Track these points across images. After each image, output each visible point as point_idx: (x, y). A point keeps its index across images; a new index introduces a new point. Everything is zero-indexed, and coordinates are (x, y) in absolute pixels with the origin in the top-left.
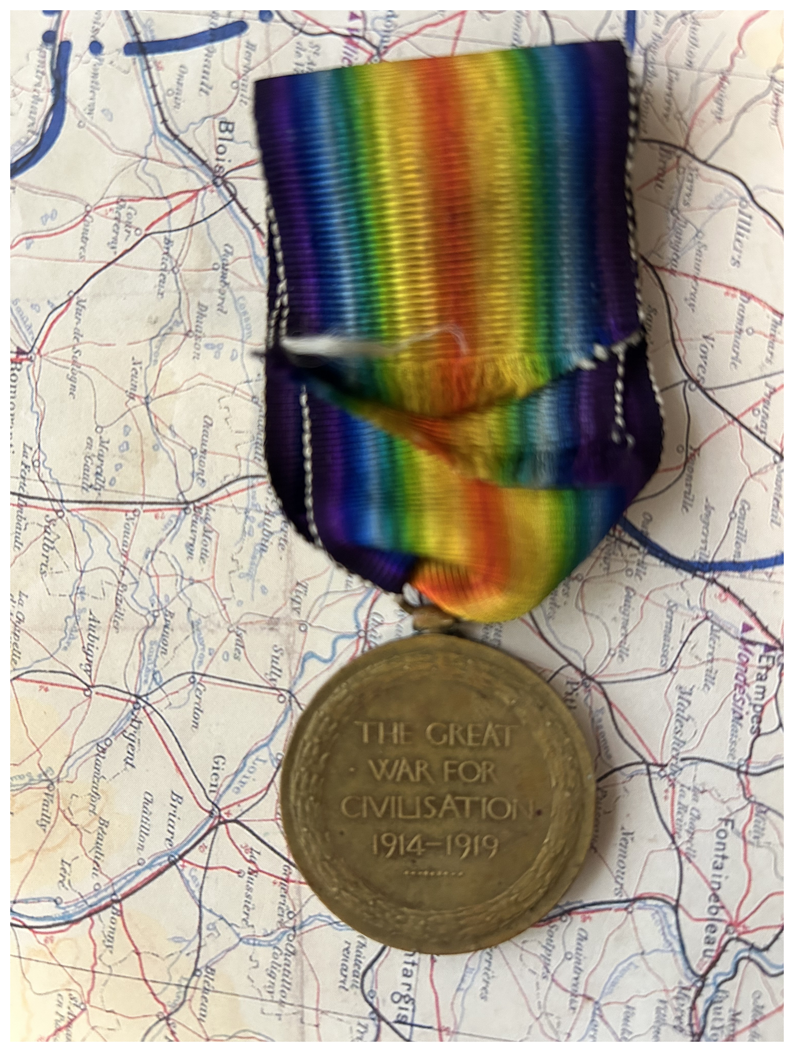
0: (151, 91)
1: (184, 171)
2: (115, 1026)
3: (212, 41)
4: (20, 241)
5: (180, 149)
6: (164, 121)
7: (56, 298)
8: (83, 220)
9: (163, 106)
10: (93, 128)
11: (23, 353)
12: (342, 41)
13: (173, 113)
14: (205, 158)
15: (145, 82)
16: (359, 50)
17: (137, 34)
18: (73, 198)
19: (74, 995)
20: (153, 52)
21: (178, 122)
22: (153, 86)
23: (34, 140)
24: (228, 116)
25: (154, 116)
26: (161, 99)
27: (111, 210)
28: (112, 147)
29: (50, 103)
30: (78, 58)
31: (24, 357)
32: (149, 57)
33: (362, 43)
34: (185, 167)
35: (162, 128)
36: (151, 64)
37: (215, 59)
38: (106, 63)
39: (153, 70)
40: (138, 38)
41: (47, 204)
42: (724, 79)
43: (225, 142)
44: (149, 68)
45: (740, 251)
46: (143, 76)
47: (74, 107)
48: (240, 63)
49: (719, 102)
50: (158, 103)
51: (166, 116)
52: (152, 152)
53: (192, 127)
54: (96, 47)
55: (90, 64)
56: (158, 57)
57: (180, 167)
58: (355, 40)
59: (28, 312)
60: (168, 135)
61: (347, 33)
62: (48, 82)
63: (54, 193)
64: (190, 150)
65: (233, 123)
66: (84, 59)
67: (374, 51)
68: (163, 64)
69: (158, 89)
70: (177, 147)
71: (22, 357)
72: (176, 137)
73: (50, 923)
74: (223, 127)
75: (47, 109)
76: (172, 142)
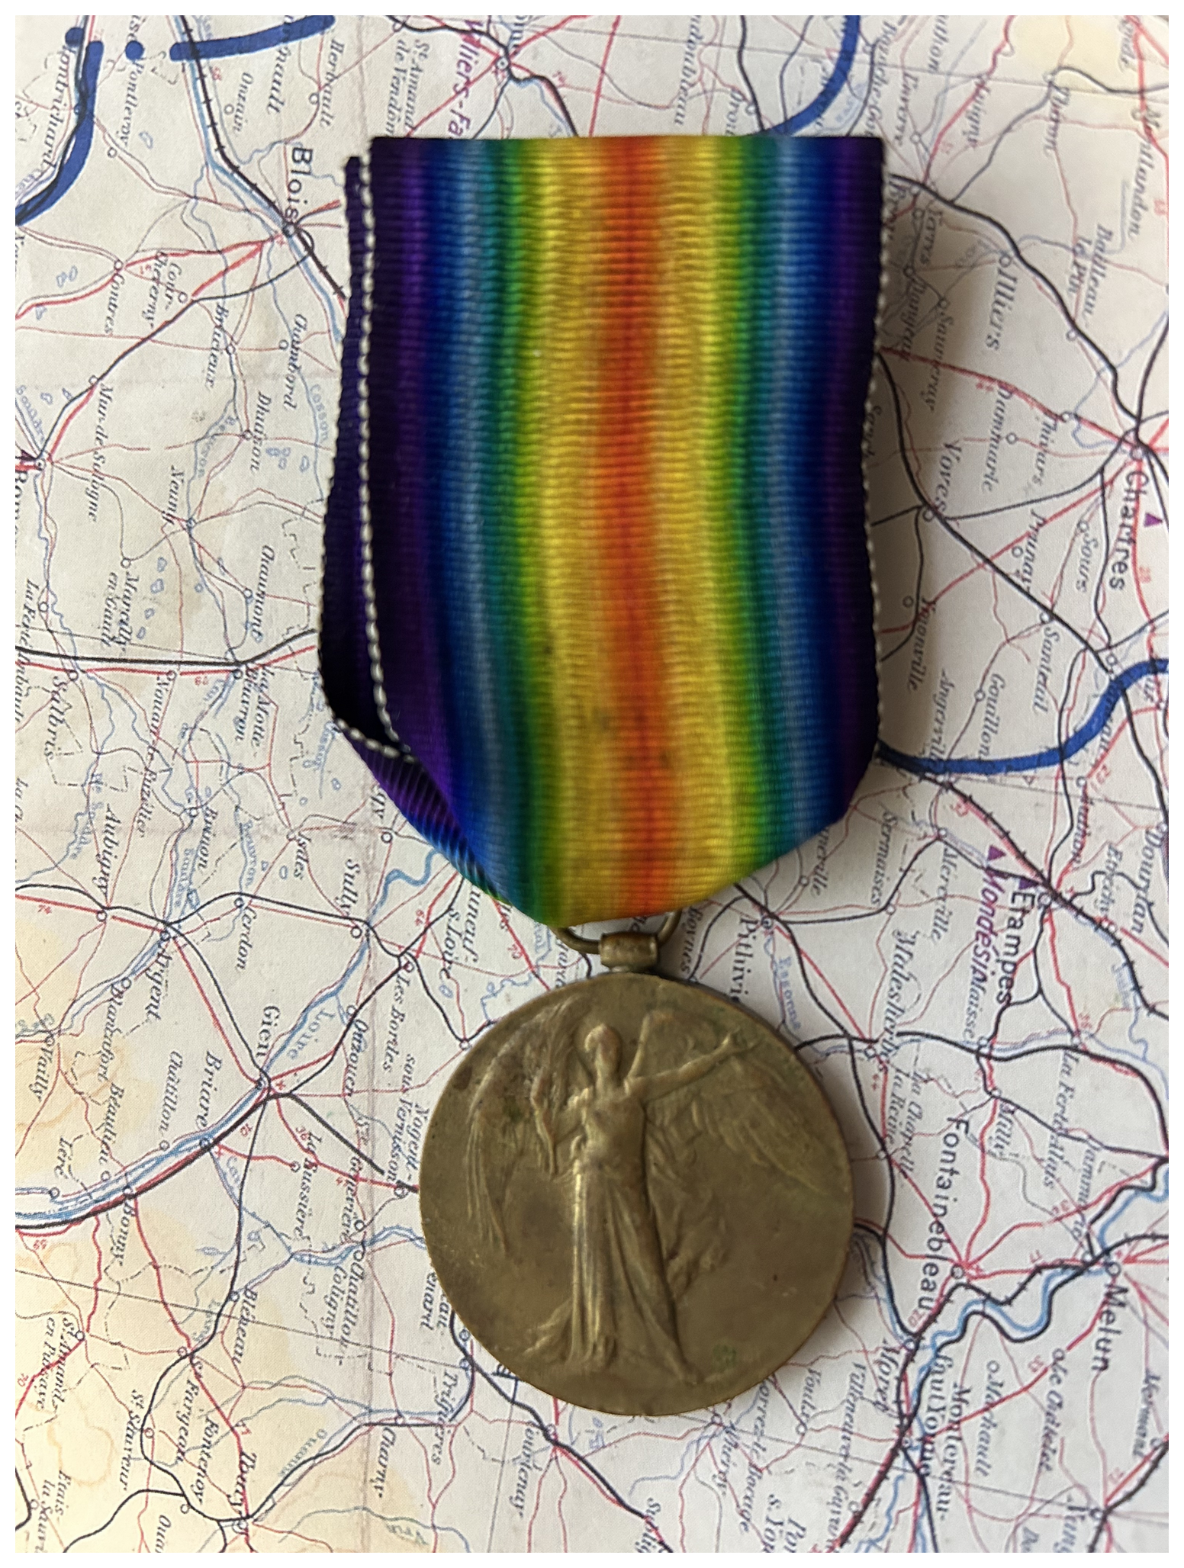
0: (204, 107)
1: (247, 215)
2: (123, 1364)
3: (286, 40)
4: (29, 308)
5: (240, 185)
6: (220, 148)
7: (73, 386)
8: (112, 280)
9: (218, 127)
10: (127, 158)
11: (31, 458)
12: (458, 39)
13: (232, 137)
14: (272, 198)
15: (197, 95)
16: (480, 51)
17: (188, 31)
18: (99, 251)
19: (70, 1319)
20: (208, 56)
21: (239, 148)
22: (208, 101)
23: (51, 173)
24: (305, 141)
25: (208, 142)
26: (217, 120)
27: (148, 267)
28: (152, 184)
29: (72, 125)
30: (111, 65)
31: (31, 463)
32: (203, 62)
33: (484, 40)
34: (247, 210)
35: (217, 156)
36: (205, 71)
37: (290, 63)
38: (147, 70)
39: (208, 80)
40: (190, 36)
41: (65, 259)
42: (981, 86)
43: (299, 177)
44: (202, 77)
45: (1000, 327)
46: (195, 88)
47: (104, 130)
48: (322, 69)
49: (974, 118)
50: (213, 124)
51: (223, 141)
52: (204, 190)
53: (257, 156)
54: (134, 50)
55: (127, 71)
56: (215, 61)
57: (239, 210)
58: (476, 37)
59: (37, 404)
60: (226, 166)
61: (467, 27)
62: (71, 97)
63: (75, 245)
64: (254, 186)
65: (311, 151)
66: (119, 65)
67: (501, 52)
68: (222, 71)
69: (213, 104)
70: (237, 182)
71: (27, 464)
72: (235, 169)
73: (43, 1222)
74: (298, 156)
75: (69, 133)
76: (230, 176)
